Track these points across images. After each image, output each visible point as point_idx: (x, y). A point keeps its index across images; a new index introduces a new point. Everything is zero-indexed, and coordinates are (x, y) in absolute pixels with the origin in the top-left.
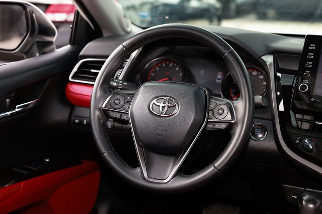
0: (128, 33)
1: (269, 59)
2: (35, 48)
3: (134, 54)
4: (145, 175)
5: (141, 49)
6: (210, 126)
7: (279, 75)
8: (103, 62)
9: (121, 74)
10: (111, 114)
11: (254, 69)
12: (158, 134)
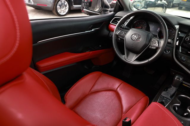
0: (132, 10)
1: (177, 27)
2: (103, 12)
3: (131, 18)
4: (126, 58)
5: (134, 16)
6: (150, 47)
7: (179, 33)
8: (121, 19)
9: (126, 23)
10: (119, 37)
11: (171, 29)
12: (132, 46)
